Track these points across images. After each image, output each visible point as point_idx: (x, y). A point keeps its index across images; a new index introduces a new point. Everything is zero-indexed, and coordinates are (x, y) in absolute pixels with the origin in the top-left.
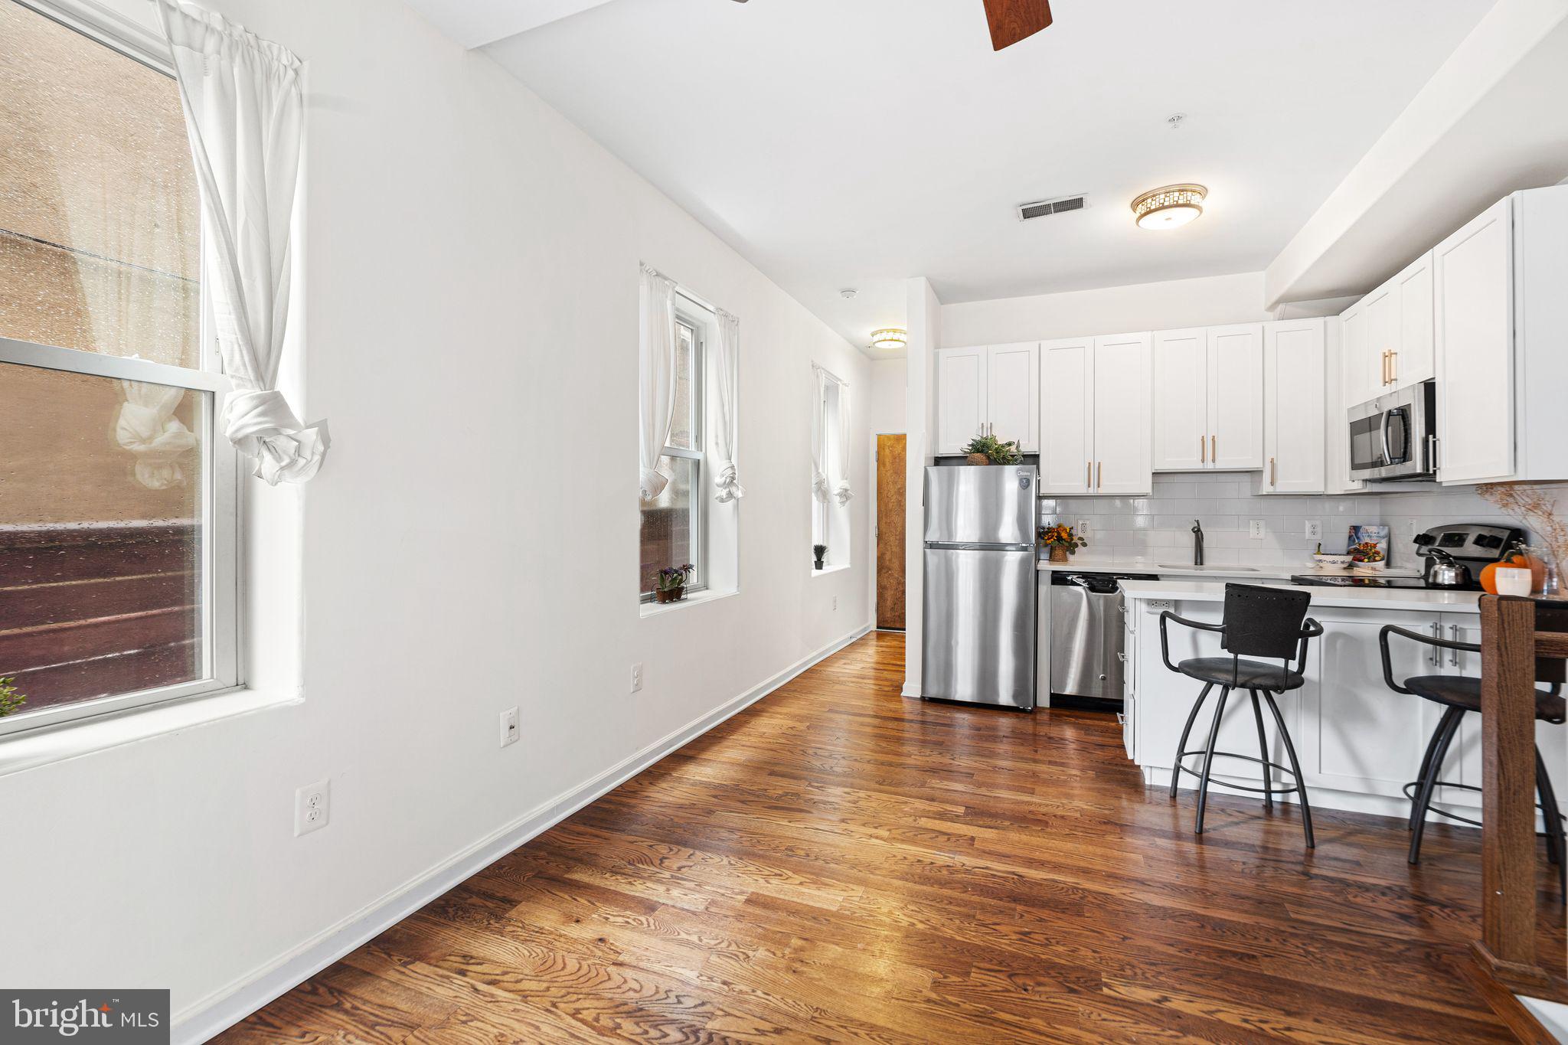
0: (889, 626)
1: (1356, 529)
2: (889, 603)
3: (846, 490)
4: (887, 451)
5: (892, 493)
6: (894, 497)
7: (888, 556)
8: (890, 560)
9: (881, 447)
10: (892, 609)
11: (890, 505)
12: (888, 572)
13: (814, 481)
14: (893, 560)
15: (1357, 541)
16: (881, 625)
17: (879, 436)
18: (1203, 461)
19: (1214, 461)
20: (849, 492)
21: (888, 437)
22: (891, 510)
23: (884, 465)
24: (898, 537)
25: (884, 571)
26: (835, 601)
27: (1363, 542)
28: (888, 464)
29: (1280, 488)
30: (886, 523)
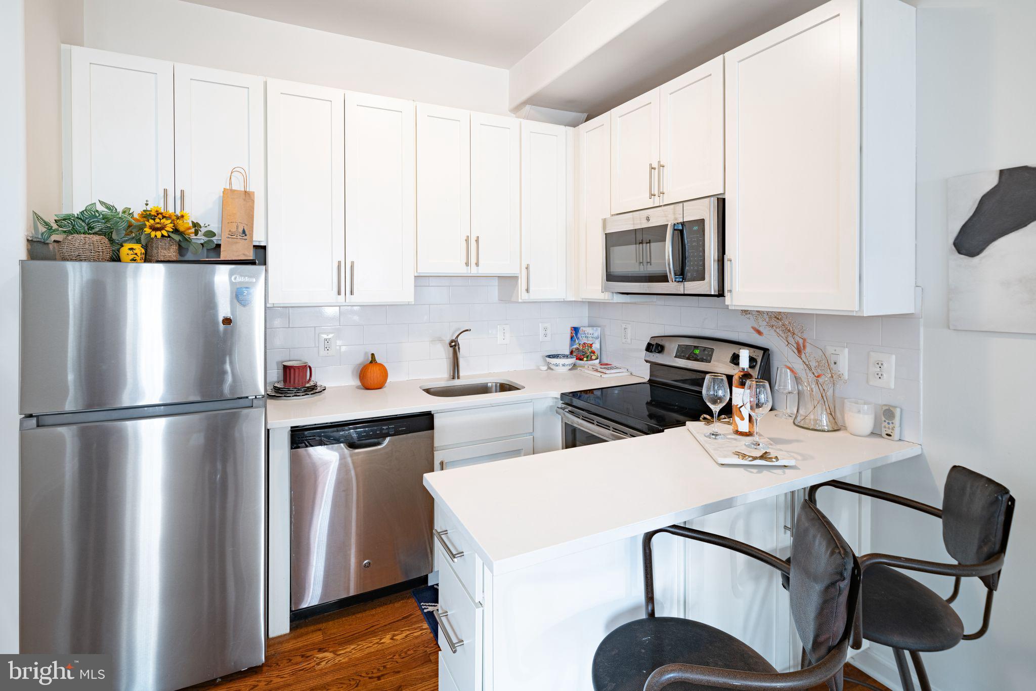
1: (576, 330)
15: (577, 342)
18: (467, 264)
19: (477, 264)
27: (582, 343)
29: (534, 295)
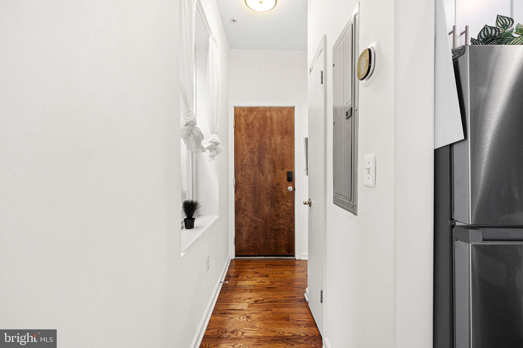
0: (244, 254)
2: (244, 237)
3: (216, 144)
4: (242, 120)
5: (247, 152)
6: (248, 155)
7: (243, 201)
8: (245, 204)
9: (237, 117)
10: (247, 241)
11: (245, 161)
12: (243, 213)
13: (183, 122)
14: (248, 204)
16: (239, 254)
17: (236, 108)
20: (218, 146)
21: (243, 109)
22: (245, 165)
23: (240, 130)
24: (251, 186)
25: (240, 212)
26: (208, 262)
28: (243, 129)
30: (241, 175)
